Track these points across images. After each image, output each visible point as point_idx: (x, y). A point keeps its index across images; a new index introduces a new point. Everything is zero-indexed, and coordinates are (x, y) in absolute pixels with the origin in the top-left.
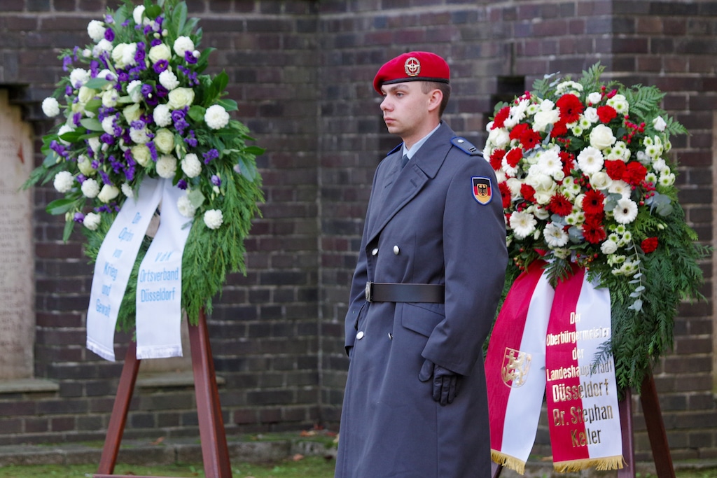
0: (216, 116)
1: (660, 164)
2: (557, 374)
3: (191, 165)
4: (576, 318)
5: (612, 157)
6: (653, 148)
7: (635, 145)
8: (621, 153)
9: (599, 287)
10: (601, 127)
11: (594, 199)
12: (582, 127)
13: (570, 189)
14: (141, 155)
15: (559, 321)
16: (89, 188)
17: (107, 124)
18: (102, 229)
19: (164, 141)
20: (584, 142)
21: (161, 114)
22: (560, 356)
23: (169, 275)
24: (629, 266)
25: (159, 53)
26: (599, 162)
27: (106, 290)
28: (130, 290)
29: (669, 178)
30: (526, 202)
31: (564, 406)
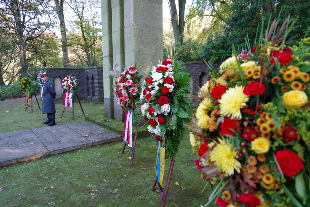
1: (75, 83)
2: (68, 100)
4: (69, 95)
6: (74, 81)
7: (73, 81)
9: (71, 93)
10: (70, 80)
11: (69, 85)
13: (67, 85)
15: (68, 96)
16: (41, 84)
20: (68, 81)
22: (68, 98)
24: (73, 91)
26: (70, 82)
29: (76, 84)
30: (64, 86)
31: (68, 102)
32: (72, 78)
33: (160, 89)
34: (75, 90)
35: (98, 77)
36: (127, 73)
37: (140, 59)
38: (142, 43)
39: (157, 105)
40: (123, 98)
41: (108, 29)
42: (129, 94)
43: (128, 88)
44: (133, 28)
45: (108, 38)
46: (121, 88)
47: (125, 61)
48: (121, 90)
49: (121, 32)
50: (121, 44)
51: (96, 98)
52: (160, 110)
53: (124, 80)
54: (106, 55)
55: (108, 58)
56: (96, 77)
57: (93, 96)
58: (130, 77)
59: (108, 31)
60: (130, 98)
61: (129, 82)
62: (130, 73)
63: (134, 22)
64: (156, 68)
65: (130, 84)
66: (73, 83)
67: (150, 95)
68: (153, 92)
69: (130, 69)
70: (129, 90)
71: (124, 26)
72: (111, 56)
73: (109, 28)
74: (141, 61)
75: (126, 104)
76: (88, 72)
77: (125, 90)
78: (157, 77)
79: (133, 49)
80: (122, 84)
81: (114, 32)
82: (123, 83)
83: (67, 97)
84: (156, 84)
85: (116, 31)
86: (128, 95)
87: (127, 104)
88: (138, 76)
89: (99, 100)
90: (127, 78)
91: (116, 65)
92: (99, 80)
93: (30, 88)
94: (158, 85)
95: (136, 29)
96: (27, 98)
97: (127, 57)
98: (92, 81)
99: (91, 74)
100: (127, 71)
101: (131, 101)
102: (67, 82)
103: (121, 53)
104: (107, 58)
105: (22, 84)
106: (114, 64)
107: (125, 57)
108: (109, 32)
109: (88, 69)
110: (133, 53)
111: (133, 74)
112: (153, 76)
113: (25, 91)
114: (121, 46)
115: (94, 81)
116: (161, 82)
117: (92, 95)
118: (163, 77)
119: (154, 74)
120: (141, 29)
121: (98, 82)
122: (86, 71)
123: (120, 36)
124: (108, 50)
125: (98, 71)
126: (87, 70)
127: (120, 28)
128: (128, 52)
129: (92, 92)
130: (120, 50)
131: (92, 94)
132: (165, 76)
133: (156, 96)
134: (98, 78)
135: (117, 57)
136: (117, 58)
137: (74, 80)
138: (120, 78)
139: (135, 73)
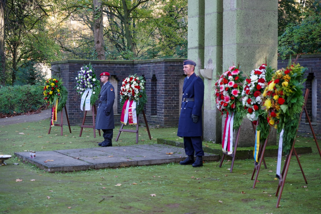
0: (94, 80)
1: (142, 86)
2: (130, 112)
3: (91, 86)
4: (132, 105)
5: (136, 85)
6: (141, 84)
7: (139, 84)
8: (137, 85)
9: (135, 102)
10: (135, 81)
11: (133, 90)
12: (132, 81)
13: (131, 89)
14: (86, 85)
15: (130, 106)
16: (81, 89)
17: (82, 81)
18: (82, 94)
19: (88, 83)
20: (132, 83)
21: (88, 79)
22: (130, 110)
23: (89, 100)
24: (138, 99)
25: (88, 72)
26: (134, 86)
27: (82, 102)
28: (85, 102)
29: (143, 88)
30: (126, 91)
31: (130, 116)
32: (138, 78)
33: (256, 86)
34: (142, 98)
35: (165, 78)
36: (229, 74)
37: (245, 54)
38: (247, 33)
39: (253, 97)
40: (224, 101)
41: (198, 9)
42: (231, 95)
43: (230, 90)
44: (236, 14)
45: (198, 21)
46: (223, 90)
47: (223, 57)
48: (223, 92)
49: (218, 16)
50: (218, 32)
51: (158, 118)
52: (255, 101)
53: (226, 81)
54: (193, 46)
55: (197, 50)
56: (161, 78)
57: (152, 115)
58: (232, 78)
59: (198, 11)
60: (232, 100)
61: (231, 84)
62: (232, 74)
63: (237, 5)
64: (254, 72)
65: (232, 86)
66: (138, 87)
67: (249, 90)
68: (251, 89)
69: (233, 69)
70: (231, 92)
71: (223, 9)
72: (201, 47)
73: (199, 7)
74: (245, 56)
75: (227, 106)
76: (143, 69)
77: (227, 92)
78: (254, 78)
79: (235, 42)
80: (223, 86)
81: (208, 14)
82: (225, 84)
83: (128, 108)
84: (253, 83)
85: (210, 14)
86: (229, 97)
87: (229, 106)
88: (241, 78)
89: (165, 121)
90: (229, 79)
91: (209, 60)
92: (167, 83)
93: (60, 94)
94: (254, 84)
95: (239, 15)
96: (55, 111)
97: (225, 51)
98: (152, 86)
99: (151, 73)
100: (229, 72)
101: (232, 103)
102: (130, 86)
103: (218, 45)
104: (195, 50)
105: (49, 88)
106: (206, 60)
107: (223, 51)
108: (199, 13)
109: (145, 63)
110: (235, 47)
111: (236, 75)
112: (251, 78)
113: (52, 100)
114: (217, 34)
115: (156, 86)
116: (257, 81)
117: (152, 112)
118: (258, 78)
119: (252, 76)
120: (247, 14)
121: (165, 88)
122: (139, 66)
123: (216, 21)
124: (198, 39)
125: (166, 67)
126: (142, 64)
127: (217, 10)
128: (228, 44)
129: (152, 107)
130: (216, 41)
131: (152, 110)
132: (260, 78)
133: (253, 91)
134: (165, 81)
135: (212, 50)
136: (210, 52)
137: (141, 82)
138: (221, 79)
139: (237, 74)
